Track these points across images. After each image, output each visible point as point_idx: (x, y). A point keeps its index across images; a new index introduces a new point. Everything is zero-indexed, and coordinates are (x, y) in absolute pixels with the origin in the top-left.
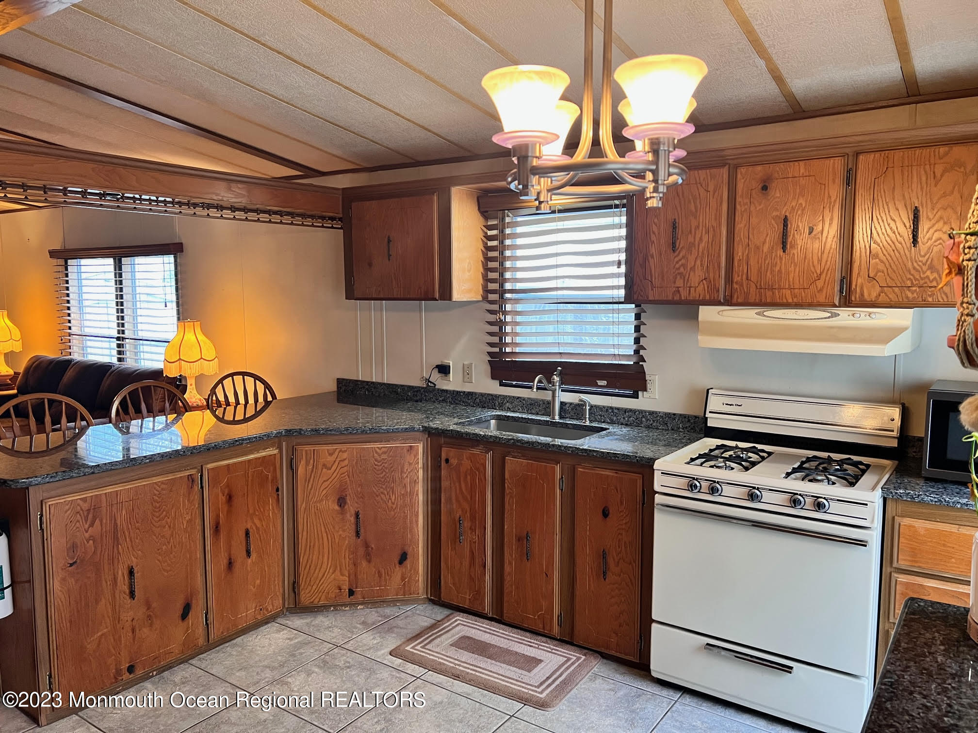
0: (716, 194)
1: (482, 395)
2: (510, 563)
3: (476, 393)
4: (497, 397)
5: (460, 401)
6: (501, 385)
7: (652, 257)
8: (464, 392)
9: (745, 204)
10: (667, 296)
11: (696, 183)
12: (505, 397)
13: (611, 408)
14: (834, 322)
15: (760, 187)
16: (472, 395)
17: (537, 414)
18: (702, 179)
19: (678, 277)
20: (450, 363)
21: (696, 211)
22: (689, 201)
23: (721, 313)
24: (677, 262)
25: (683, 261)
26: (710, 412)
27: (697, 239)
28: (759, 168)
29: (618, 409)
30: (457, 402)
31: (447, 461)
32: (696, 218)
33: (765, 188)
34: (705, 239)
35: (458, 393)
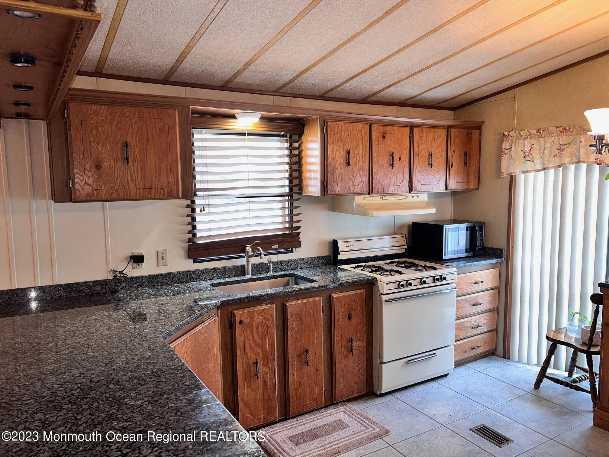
0: (365, 137)
1: (180, 273)
2: (293, 375)
3: (173, 273)
4: (195, 272)
5: (158, 283)
6: (195, 261)
7: (337, 169)
8: (162, 274)
9: (376, 144)
10: (345, 191)
11: (357, 131)
12: (202, 271)
13: (280, 262)
14: (407, 200)
15: (382, 136)
16: (170, 275)
17: (230, 277)
18: (359, 129)
19: (350, 180)
20: (142, 253)
21: (357, 145)
22: (354, 140)
23: (365, 199)
24: (349, 172)
25: (352, 172)
26: (341, 252)
27: (358, 161)
28: (381, 127)
29: (284, 261)
30: (154, 284)
31: (241, 322)
32: (357, 149)
33: (384, 137)
34: (361, 161)
35: (155, 276)
